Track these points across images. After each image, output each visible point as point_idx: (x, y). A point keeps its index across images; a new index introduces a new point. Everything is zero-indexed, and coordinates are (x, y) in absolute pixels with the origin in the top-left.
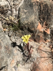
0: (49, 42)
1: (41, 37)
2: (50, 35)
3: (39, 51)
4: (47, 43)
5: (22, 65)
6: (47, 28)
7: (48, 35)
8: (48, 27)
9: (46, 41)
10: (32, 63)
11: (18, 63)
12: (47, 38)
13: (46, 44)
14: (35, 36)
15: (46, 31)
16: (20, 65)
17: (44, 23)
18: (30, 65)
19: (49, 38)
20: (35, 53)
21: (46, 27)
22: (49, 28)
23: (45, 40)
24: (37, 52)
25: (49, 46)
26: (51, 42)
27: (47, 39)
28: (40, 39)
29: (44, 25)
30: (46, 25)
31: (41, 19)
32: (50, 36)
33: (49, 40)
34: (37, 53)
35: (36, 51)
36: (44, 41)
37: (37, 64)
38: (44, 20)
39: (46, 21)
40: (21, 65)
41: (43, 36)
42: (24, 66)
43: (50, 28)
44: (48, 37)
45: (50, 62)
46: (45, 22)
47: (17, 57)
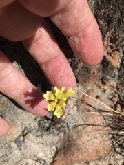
0: (113, 87)
1: (92, 72)
2: (119, 70)
3: (82, 106)
4: (106, 88)
5: (37, 136)
6: (115, 48)
7: (113, 68)
8: (117, 46)
9: (104, 83)
10: (62, 134)
11: (26, 132)
12: (108, 77)
13: (105, 91)
14: (77, 68)
15: (108, 57)
16: (31, 136)
17: (106, 33)
18: (56, 139)
19: (114, 78)
20: (71, 112)
21: (111, 47)
22: (118, 50)
23: (103, 81)
24: (78, 111)
25: (110, 97)
26: (118, 89)
27: (107, 80)
28: (89, 77)
29: (106, 39)
30: (113, 40)
31: (101, 22)
32: (117, 73)
33: (113, 83)
34: (76, 112)
35: (75, 108)
36: (100, 83)
37: (74, 138)
38: (108, 25)
39: (115, 29)
40: (34, 137)
41: (99, 71)
42: (41, 140)
43: (121, 50)
44: (113, 74)
45: (105, 137)
46: (112, 30)
47: (25, 117)
